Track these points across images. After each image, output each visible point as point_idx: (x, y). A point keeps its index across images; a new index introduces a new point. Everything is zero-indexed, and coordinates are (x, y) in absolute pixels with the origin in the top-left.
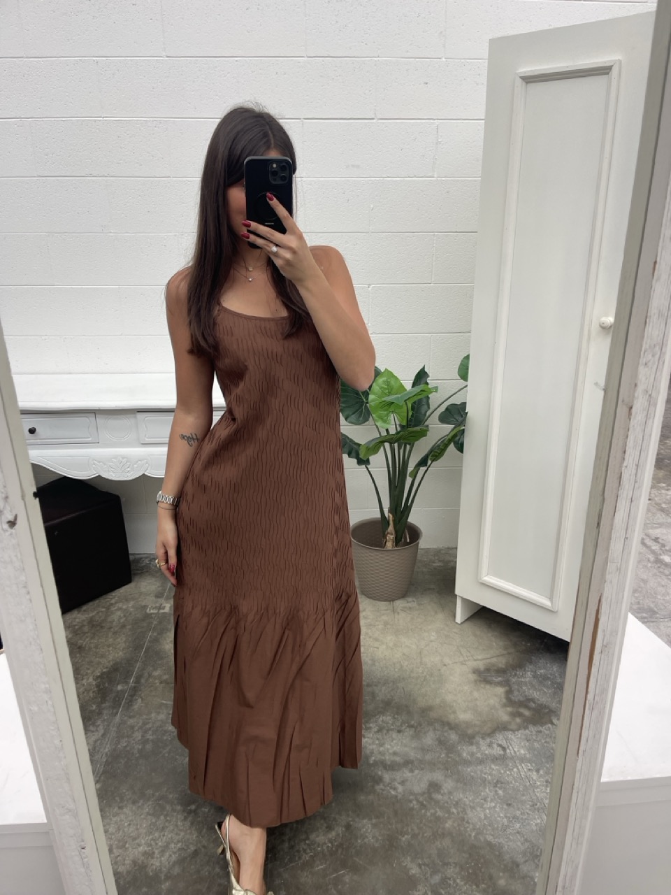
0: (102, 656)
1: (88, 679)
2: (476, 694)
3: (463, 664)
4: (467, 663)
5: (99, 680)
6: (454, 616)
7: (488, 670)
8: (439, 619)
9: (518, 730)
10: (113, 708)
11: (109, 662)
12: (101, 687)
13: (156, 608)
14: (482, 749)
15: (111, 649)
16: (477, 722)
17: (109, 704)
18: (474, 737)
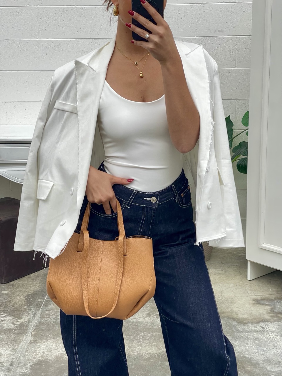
0: (27, 288)
1: (20, 296)
2: (252, 308)
3: (247, 297)
4: (250, 296)
5: (27, 297)
7: (263, 299)
8: (237, 279)
9: (274, 322)
10: (37, 307)
11: (31, 291)
12: (28, 300)
14: (250, 327)
15: (31, 285)
16: (250, 319)
17: (34, 306)
18: (247, 324)
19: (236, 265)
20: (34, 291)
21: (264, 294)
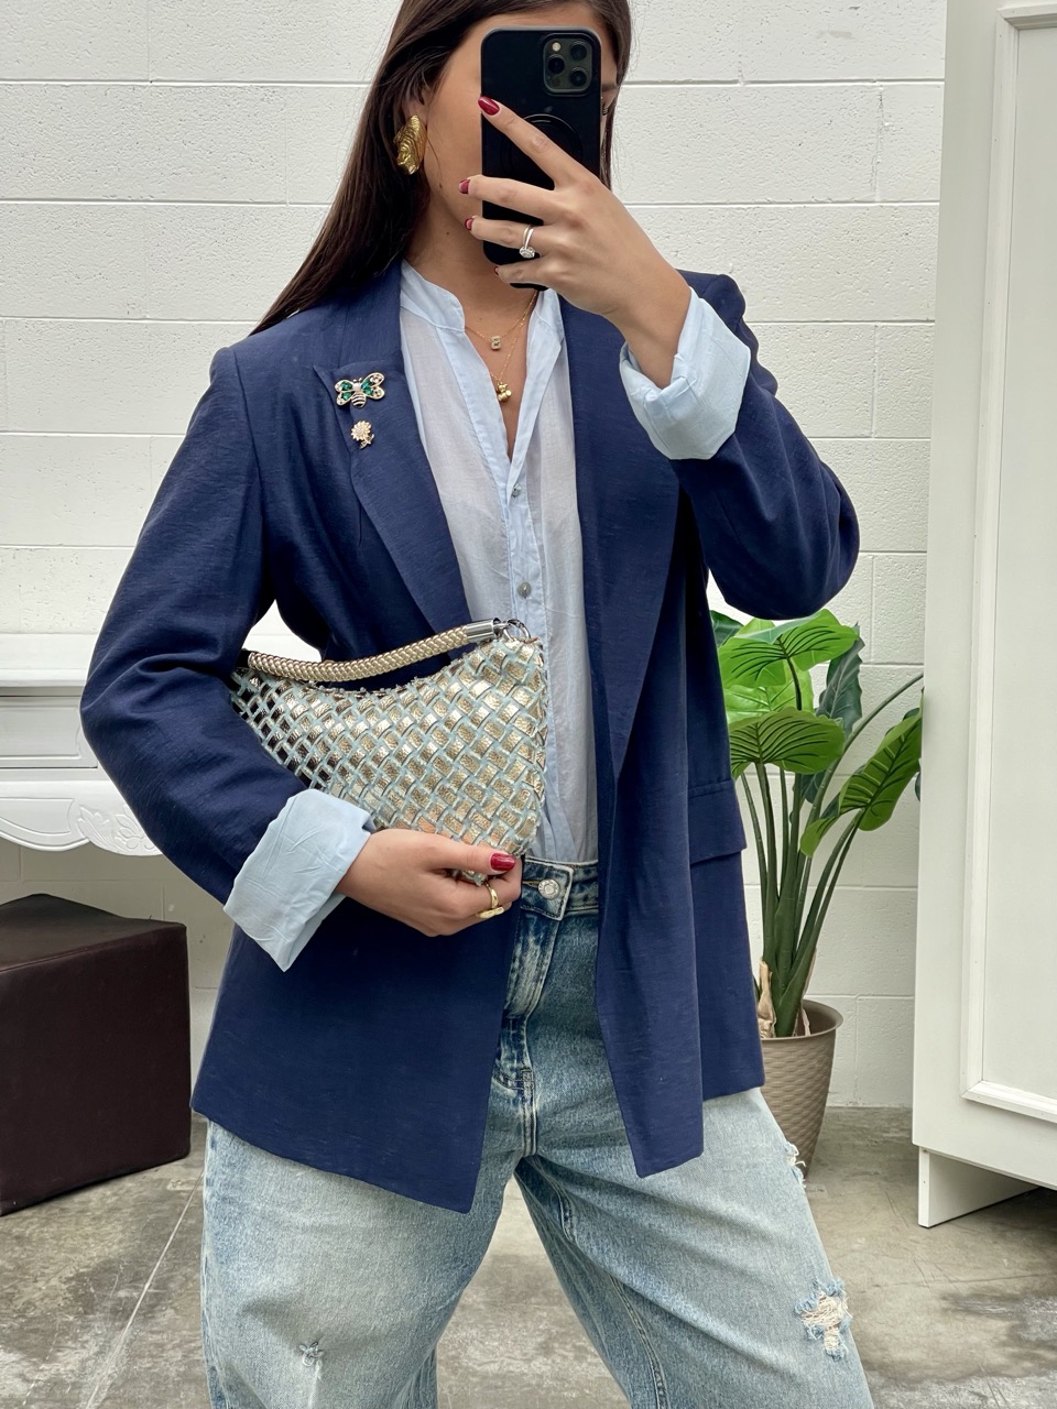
0: (74, 1250)
1: (48, 1282)
2: (940, 1327)
3: (918, 1285)
4: (930, 1285)
5: (74, 1283)
6: (917, 1216)
7: (978, 1296)
8: (881, 1220)
9: (1022, 1377)
10: (114, 1320)
11: (92, 1259)
12: (81, 1292)
13: (187, 1182)
14: (935, 1396)
15: (91, 1240)
16: (932, 1364)
17: (102, 1315)
18: (919, 1381)
19: (873, 1170)
20: (102, 1260)
21: (983, 1277)
